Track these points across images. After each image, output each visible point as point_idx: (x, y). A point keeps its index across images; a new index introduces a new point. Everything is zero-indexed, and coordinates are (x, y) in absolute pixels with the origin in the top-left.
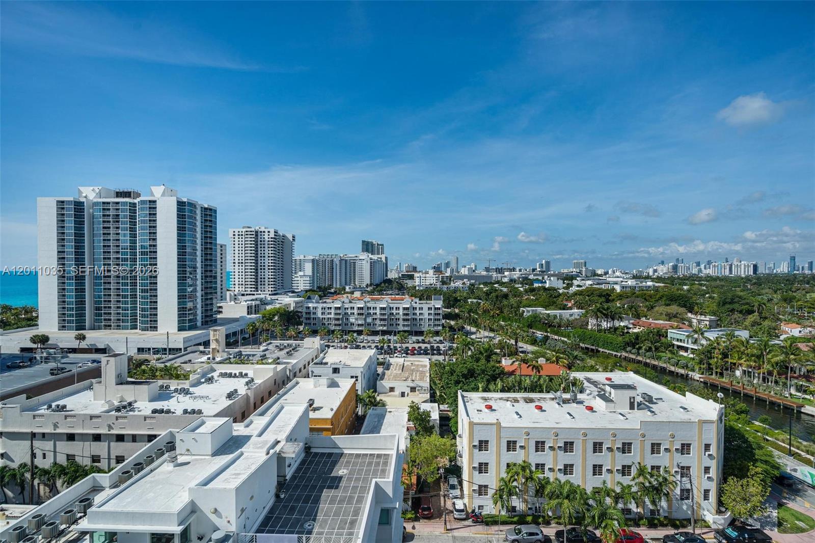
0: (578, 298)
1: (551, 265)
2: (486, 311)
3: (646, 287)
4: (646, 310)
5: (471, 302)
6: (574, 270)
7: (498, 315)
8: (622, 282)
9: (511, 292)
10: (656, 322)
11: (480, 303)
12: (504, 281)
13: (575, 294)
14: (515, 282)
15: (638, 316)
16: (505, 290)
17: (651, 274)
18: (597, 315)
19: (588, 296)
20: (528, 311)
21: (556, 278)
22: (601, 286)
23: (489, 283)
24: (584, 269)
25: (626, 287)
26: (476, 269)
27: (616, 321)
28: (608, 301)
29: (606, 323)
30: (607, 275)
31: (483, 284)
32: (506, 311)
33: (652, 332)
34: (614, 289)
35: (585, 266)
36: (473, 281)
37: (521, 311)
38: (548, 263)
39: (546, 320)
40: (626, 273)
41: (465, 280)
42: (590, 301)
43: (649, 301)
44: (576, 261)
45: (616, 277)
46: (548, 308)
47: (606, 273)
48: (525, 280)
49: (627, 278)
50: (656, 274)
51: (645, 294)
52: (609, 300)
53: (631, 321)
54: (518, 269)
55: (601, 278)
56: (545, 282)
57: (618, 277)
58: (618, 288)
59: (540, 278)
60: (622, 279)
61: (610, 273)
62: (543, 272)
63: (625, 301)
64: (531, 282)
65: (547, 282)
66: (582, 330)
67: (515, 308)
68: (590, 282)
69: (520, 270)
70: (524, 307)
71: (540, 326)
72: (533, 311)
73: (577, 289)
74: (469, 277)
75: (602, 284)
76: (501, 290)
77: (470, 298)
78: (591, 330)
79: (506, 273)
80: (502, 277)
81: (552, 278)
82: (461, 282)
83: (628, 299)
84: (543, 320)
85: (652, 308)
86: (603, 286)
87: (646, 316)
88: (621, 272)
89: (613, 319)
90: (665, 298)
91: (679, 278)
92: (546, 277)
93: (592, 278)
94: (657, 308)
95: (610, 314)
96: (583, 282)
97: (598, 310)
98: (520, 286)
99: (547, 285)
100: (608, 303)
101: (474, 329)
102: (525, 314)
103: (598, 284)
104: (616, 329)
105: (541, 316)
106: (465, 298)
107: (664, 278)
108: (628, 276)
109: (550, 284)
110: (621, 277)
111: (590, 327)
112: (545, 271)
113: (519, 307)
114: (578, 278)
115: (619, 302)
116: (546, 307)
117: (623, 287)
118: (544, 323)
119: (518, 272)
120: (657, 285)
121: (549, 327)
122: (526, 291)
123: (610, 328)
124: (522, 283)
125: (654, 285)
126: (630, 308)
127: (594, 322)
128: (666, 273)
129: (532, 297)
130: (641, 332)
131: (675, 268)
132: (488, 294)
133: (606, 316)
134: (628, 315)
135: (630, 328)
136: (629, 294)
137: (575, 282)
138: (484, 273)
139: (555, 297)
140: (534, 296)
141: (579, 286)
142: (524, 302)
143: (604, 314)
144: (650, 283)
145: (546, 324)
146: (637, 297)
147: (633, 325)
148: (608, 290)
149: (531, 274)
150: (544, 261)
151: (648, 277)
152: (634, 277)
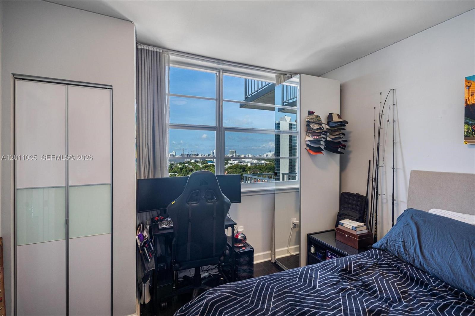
0: (230, 170)
3: (262, 163)
6: (230, 155)
9: (194, 168)
11: (176, 175)
12: (191, 161)
13: (229, 168)
14: (198, 162)
16: (191, 167)
19: (235, 169)
22: (242, 164)
23: (183, 163)
24: (234, 155)
25: (253, 164)
26: (175, 155)
34: (247, 165)
35: (235, 153)
36: (173, 162)
44: (231, 151)
51: (260, 167)
52: (245, 171)
58: (249, 165)
68: (237, 162)
73: (230, 165)
76: (189, 167)
83: (253, 170)
96: (233, 161)
98: (201, 164)
114: (231, 160)
117: (252, 164)
120: (267, 162)
122: (203, 167)
124: (202, 163)
125: (265, 163)
132: (181, 169)
137: (230, 162)
140: (207, 169)
141: (231, 164)
144: (263, 162)
146: (257, 169)
148: (244, 165)
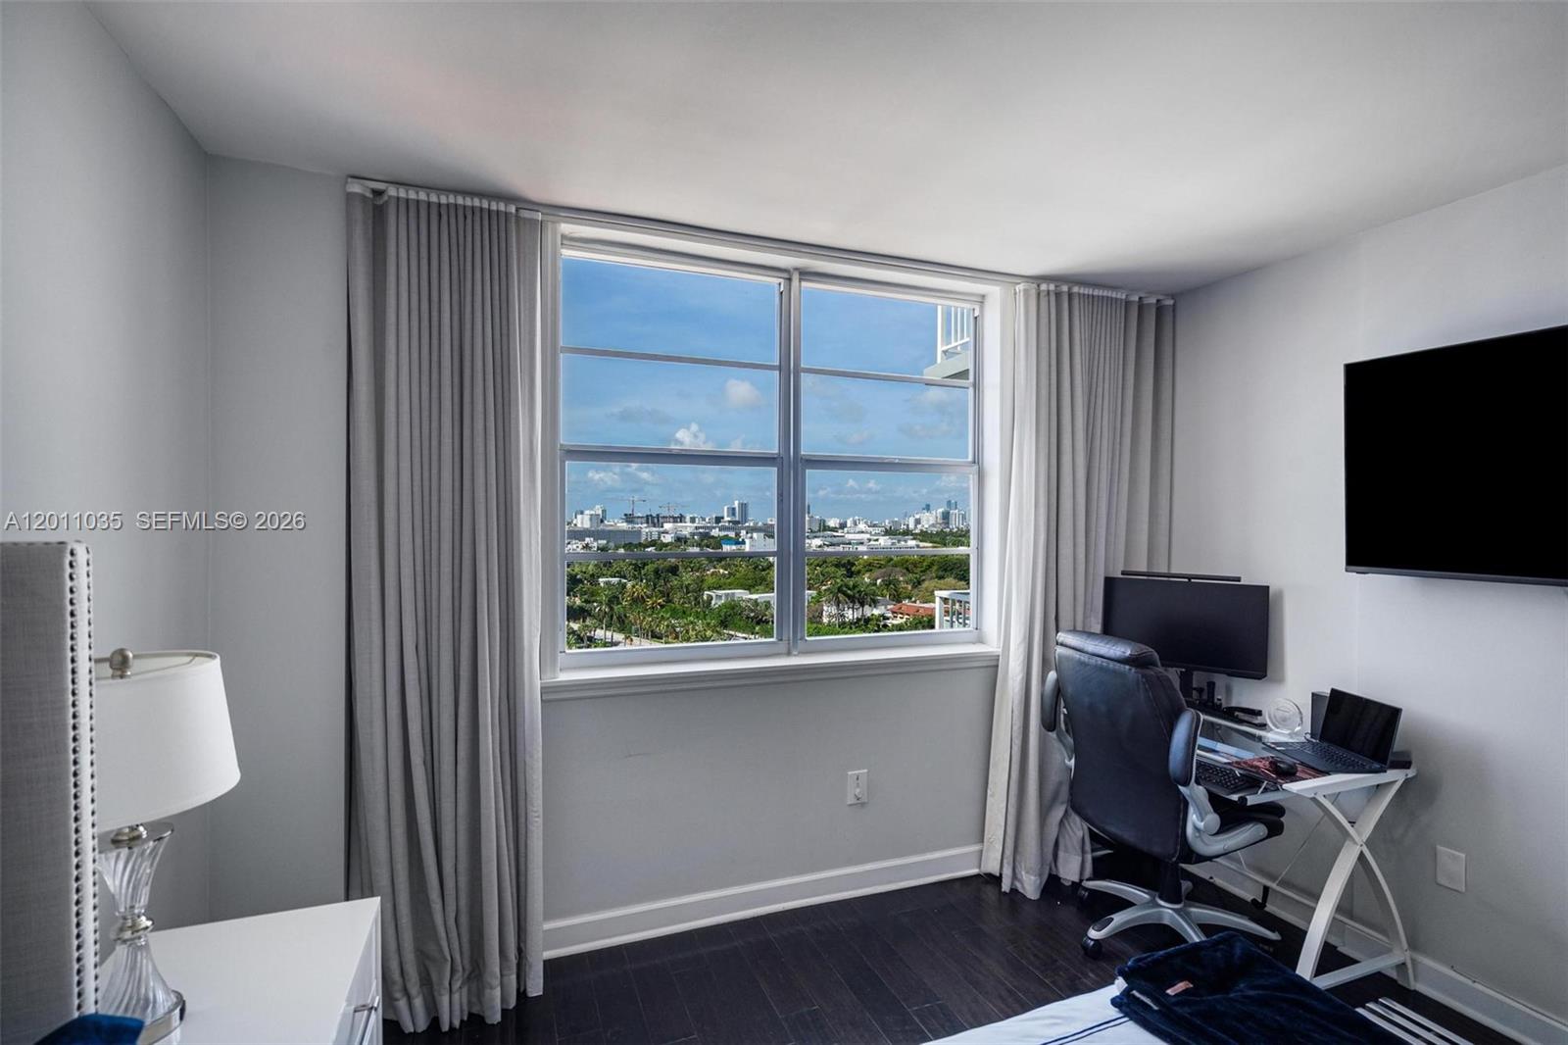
1: (750, 511)
2: (638, 601)
4: (910, 587)
5: (606, 583)
7: (662, 606)
8: (870, 540)
10: (926, 605)
15: (897, 598)
17: (911, 526)
18: (837, 598)
20: (719, 597)
21: (762, 534)
27: (867, 607)
28: (850, 574)
29: (850, 611)
30: (846, 529)
31: (624, 547)
32: (677, 598)
33: (920, 623)
37: (705, 597)
38: (744, 507)
39: (752, 611)
40: (875, 526)
41: (587, 540)
42: (824, 575)
43: (913, 573)
45: (859, 532)
46: (753, 590)
47: (843, 526)
48: (705, 538)
49: (876, 534)
50: (919, 526)
53: (889, 607)
54: (688, 519)
55: (835, 534)
56: (743, 542)
57: (863, 532)
59: (732, 534)
60: (868, 536)
61: (848, 525)
62: (736, 523)
63: (877, 573)
64: (718, 542)
65: (747, 541)
66: (815, 625)
67: (694, 591)
69: (693, 520)
70: (709, 589)
71: (742, 623)
72: (727, 595)
74: (596, 535)
75: (838, 545)
77: (603, 575)
78: (829, 625)
79: (668, 526)
80: (660, 533)
81: (755, 535)
82: (580, 545)
84: (746, 613)
85: (919, 583)
86: (840, 549)
87: (910, 598)
88: (866, 523)
89: (862, 605)
90: (935, 568)
91: (951, 533)
92: (743, 532)
93: (821, 534)
94: (925, 585)
95: (857, 595)
97: (840, 590)
99: (747, 548)
100: (850, 577)
101: (619, 637)
102: (713, 602)
103: (832, 545)
104: (867, 621)
105: (743, 604)
106: (592, 575)
107: (932, 534)
108: (877, 530)
109: (752, 546)
110: (867, 533)
111: (825, 620)
112: (738, 522)
113: (701, 590)
115: (867, 575)
116: (750, 588)
118: (748, 618)
119: (689, 524)
121: (758, 623)
123: (858, 620)
126: (887, 584)
127: (834, 610)
128: (933, 525)
129: (721, 571)
130: (906, 623)
131: (946, 516)
133: (852, 599)
134: (882, 596)
135: (888, 619)
136: (883, 563)
138: (624, 526)
139: (764, 570)
142: (710, 581)
143: (849, 596)
145: (752, 618)
147: (893, 612)
149: (714, 528)
150: (736, 503)
151: (907, 533)
152: (888, 532)
